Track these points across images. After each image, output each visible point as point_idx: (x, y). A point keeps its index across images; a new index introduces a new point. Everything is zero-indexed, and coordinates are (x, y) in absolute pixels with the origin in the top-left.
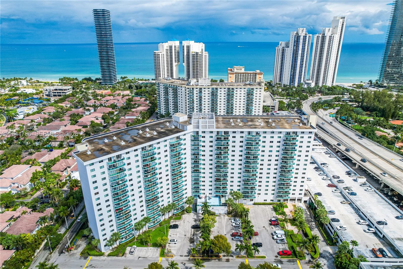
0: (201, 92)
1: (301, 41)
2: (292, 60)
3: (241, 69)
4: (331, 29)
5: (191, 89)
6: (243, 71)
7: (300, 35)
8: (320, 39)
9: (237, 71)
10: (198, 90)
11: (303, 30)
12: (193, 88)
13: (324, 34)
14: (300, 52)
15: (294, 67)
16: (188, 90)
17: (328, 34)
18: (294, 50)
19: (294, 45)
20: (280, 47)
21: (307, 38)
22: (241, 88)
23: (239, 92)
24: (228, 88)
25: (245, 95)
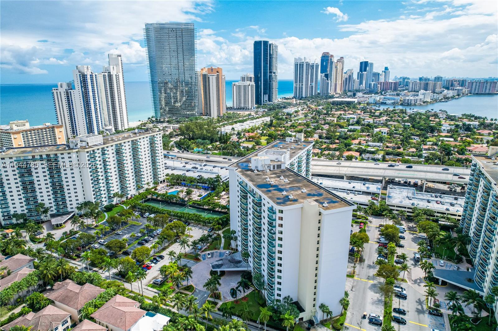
0: (104, 154)
1: (89, 81)
2: (84, 104)
3: (24, 125)
4: (115, 67)
6: (27, 126)
7: (86, 73)
8: (107, 78)
9: (18, 127)
11: (87, 68)
13: (110, 73)
14: (91, 94)
17: (113, 73)
18: (82, 92)
19: (82, 87)
20: (62, 90)
21: (94, 77)
22: (143, 138)
23: (142, 144)
24: (132, 141)
25: (149, 145)
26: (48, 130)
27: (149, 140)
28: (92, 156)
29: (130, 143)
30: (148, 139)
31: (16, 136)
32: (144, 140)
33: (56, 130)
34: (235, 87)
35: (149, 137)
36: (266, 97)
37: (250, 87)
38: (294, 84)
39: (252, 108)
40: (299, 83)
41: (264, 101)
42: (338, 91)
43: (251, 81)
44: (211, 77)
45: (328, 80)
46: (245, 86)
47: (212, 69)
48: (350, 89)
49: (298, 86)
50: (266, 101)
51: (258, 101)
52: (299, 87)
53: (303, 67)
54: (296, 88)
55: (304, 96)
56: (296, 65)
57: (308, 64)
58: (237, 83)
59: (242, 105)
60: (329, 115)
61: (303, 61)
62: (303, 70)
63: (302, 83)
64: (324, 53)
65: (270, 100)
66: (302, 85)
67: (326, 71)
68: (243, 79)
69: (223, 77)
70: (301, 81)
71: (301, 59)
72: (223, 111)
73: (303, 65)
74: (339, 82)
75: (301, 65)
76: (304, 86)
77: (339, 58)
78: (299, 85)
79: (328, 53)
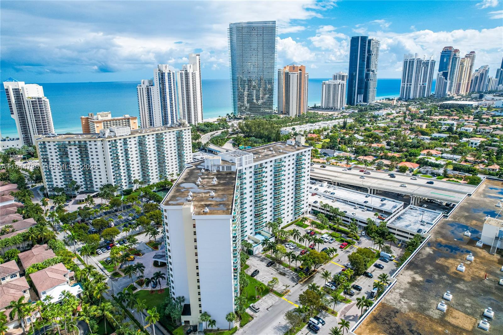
0: (125, 144)
1: (166, 78)
2: (161, 99)
3: (107, 116)
4: (192, 65)
5: (113, 142)
6: (110, 117)
7: (164, 72)
8: (184, 76)
9: (103, 118)
10: (122, 141)
11: (166, 67)
12: (115, 140)
13: (187, 71)
14: (167, 90)
15: (164, 107)
16: (110, 143)
17: (190, 71)
18: (160, 88)
19: (160, 83)
20: (144, 87)
21: (172, 75)
22: (169, 132)
23: (168, 137)
24: (157, 134)
25: (175, 139)
26: (124, 121)
27: (176, 135)
28: (114, 145)
29: (154, 136)
30: (175, 133)
31: (98, 125)
32: (170, 134)
33: (131, 121)
34: (324, 86)
35: (175, 132)
36: (361, 97)
37: (340, 86)
38: (402, 84)
39: (341, 109)
40: (407, 82)
41: (357, 102)
42: (463, 92)
43: (343, 79)
44: (291, 75)
45: (446, 79)
46: (335, 85)
47: (294, 67)
48: (481, 90)
49: (405, 86)
50: (360, 101)
51: (350, 102)
52: (407, 87)
53: (413, 65)
54: (403, 88)
55: (411, 97)
56: (406, 63)
57: (419, 61)
58: (327, 82)
59: (331, 106)
60: (424, 120)
61: (414, 58)
62: (413, 68)
63: (411, 82)
64: (445, 47)
65: (365, 100)
66: (411, 85)
67: (446, 69)
68: (335, 78)
69: (306, 75)
70: (409, 81)
71: (412, 56)
72: (304, 111)
73: (413, 62)
74: (465, 82)
75: (411, 62)
76: (412, 87)
77: (468, 53)
78: (407, 85)
79: (451, 47)
